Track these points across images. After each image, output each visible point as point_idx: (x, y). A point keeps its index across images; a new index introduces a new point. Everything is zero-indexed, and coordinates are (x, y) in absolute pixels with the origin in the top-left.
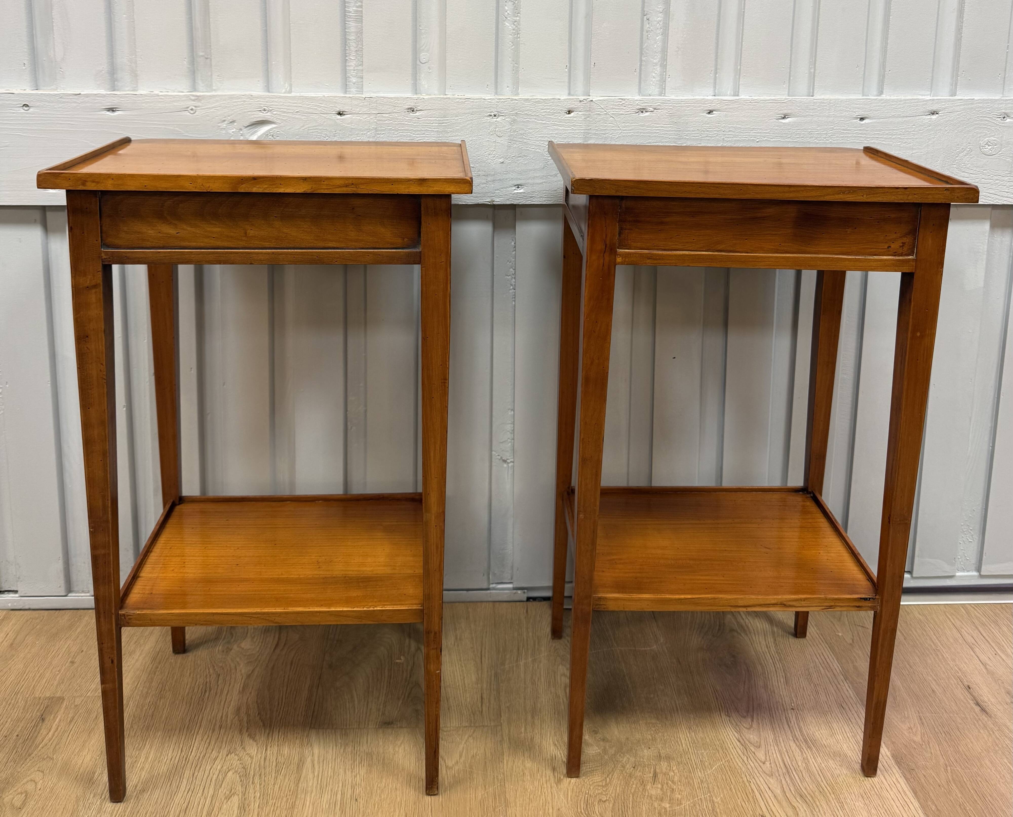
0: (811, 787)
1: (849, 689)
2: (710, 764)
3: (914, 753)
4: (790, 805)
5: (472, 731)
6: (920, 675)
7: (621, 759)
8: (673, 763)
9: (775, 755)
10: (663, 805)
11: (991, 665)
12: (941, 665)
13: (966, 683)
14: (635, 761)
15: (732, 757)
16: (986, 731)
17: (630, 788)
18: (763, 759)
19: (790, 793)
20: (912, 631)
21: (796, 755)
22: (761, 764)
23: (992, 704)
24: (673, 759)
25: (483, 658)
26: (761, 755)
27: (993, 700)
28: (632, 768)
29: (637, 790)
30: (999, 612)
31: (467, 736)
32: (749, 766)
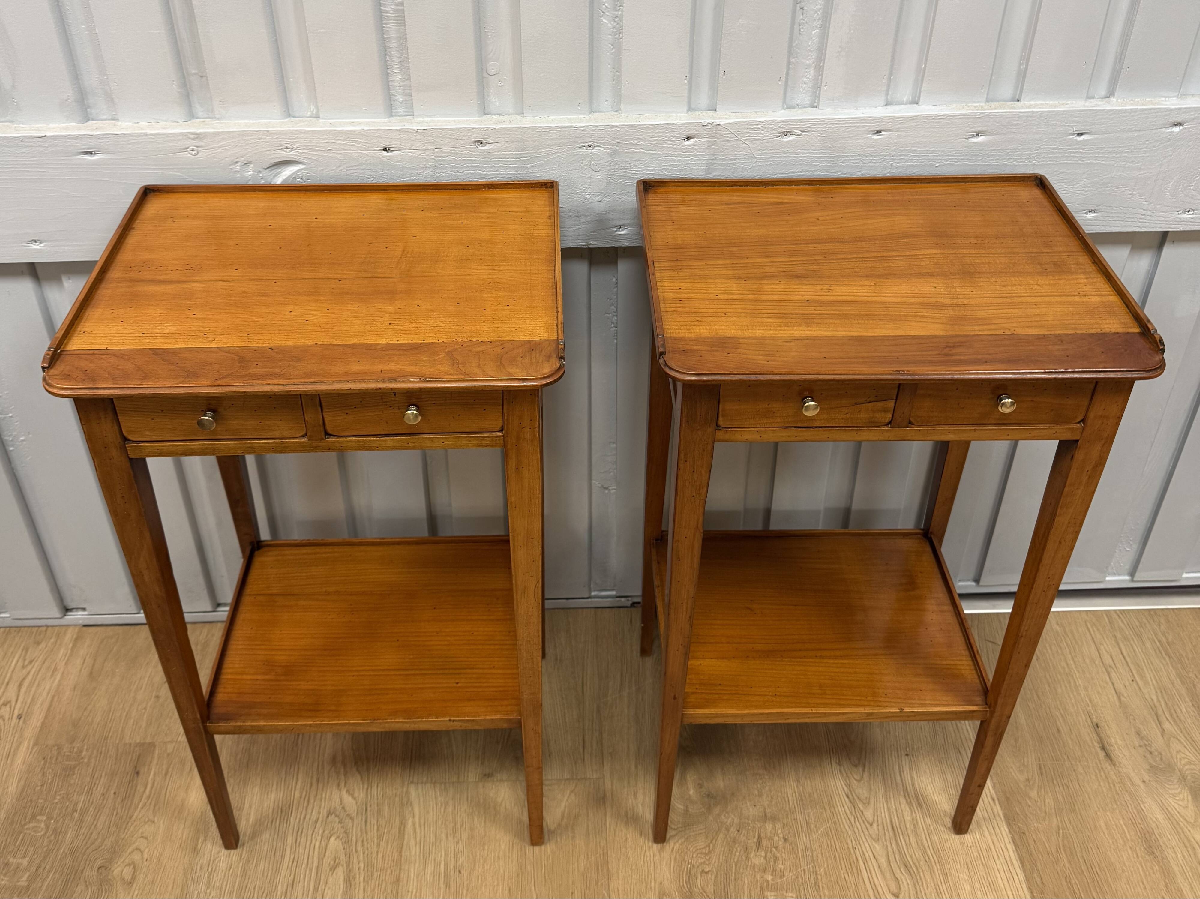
0: (917, 855)
1: (968, 727)
2: (816, 827)
3: (1027, 812)
4: (893, 877)
5: (574, 785)
6: (1048, 709)
7: (726, 820)
8: (779, 826)
9: (883, 815)
10: (766, 876)
11: (1126, 695)
12: (1072, 696)
13: (1095, 720)
14: (740, 823)
15: (839, 817)
16: (1107, 784)
17: (733, 857)
18: (871, 819)
19: (895, 863)
20: (1047, 650)
21: (905, 813)
22: (868, 826)
23: (1119, 748)
24: (779, 820)
25: (585, 687)
26: (869, 814)
27: (1120, 742)
28: (736, 832)
29: (740, 859)
30: (1146, 622)
31: (568, 792)
32: (856, 829)
